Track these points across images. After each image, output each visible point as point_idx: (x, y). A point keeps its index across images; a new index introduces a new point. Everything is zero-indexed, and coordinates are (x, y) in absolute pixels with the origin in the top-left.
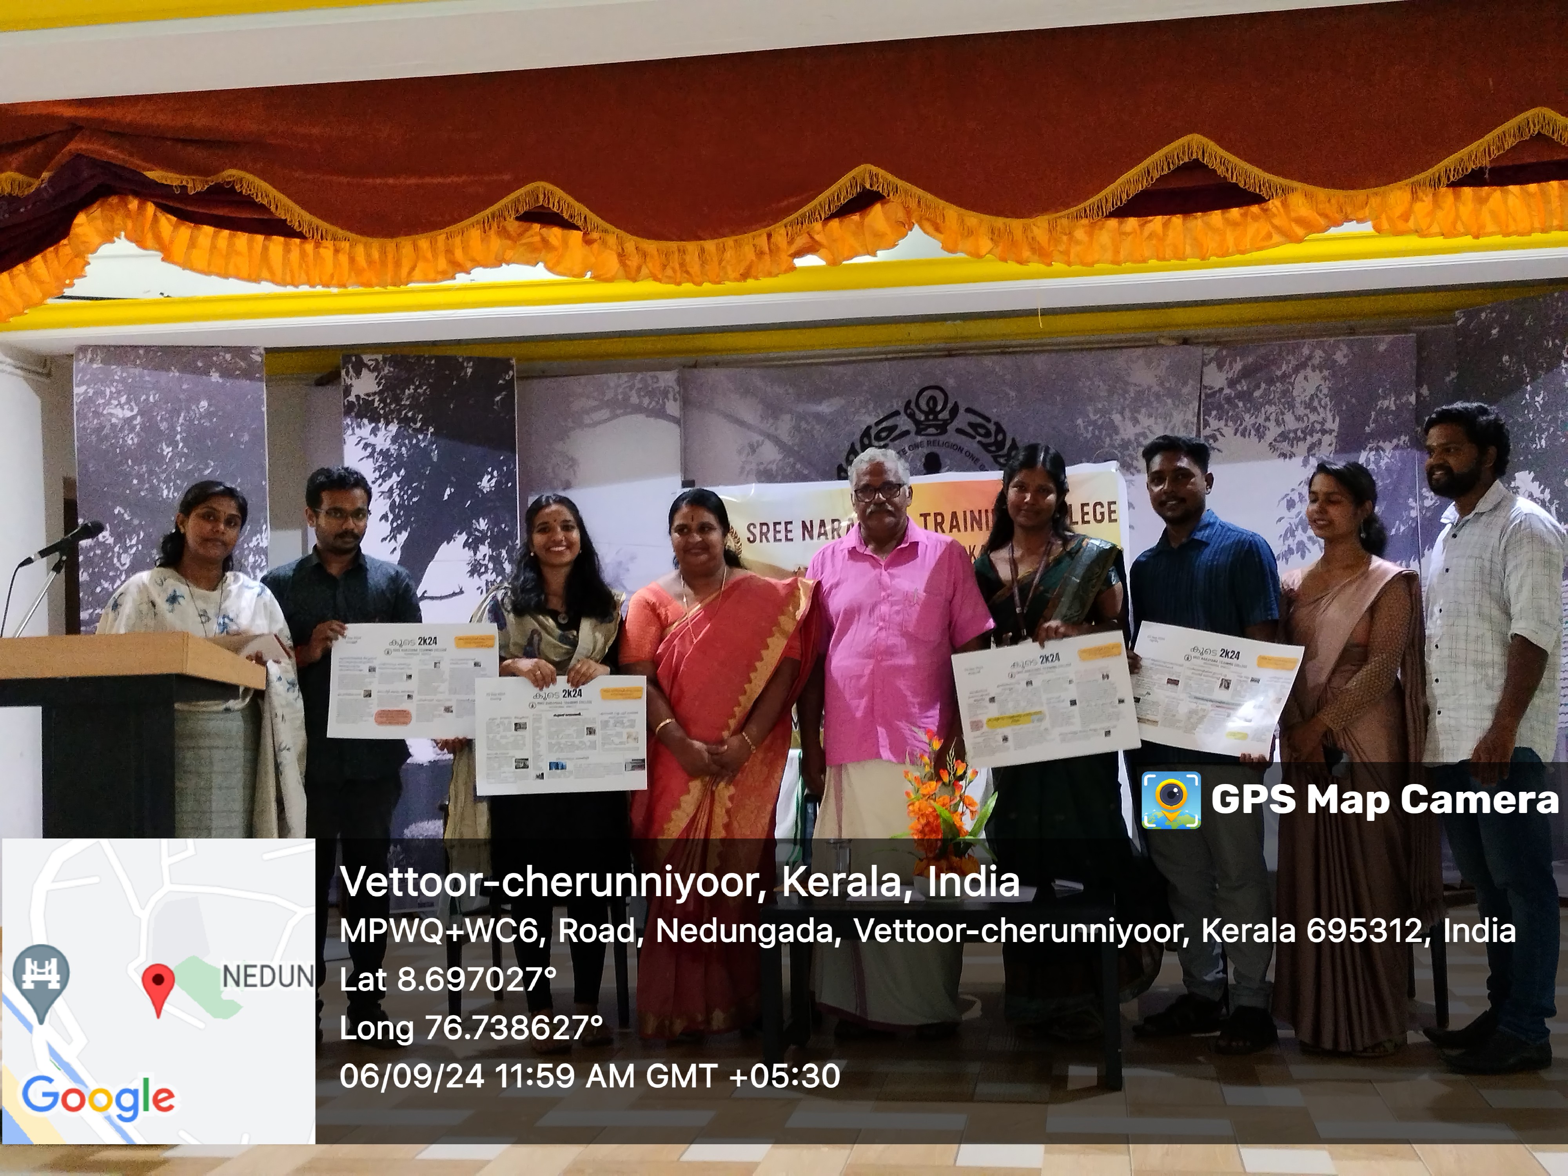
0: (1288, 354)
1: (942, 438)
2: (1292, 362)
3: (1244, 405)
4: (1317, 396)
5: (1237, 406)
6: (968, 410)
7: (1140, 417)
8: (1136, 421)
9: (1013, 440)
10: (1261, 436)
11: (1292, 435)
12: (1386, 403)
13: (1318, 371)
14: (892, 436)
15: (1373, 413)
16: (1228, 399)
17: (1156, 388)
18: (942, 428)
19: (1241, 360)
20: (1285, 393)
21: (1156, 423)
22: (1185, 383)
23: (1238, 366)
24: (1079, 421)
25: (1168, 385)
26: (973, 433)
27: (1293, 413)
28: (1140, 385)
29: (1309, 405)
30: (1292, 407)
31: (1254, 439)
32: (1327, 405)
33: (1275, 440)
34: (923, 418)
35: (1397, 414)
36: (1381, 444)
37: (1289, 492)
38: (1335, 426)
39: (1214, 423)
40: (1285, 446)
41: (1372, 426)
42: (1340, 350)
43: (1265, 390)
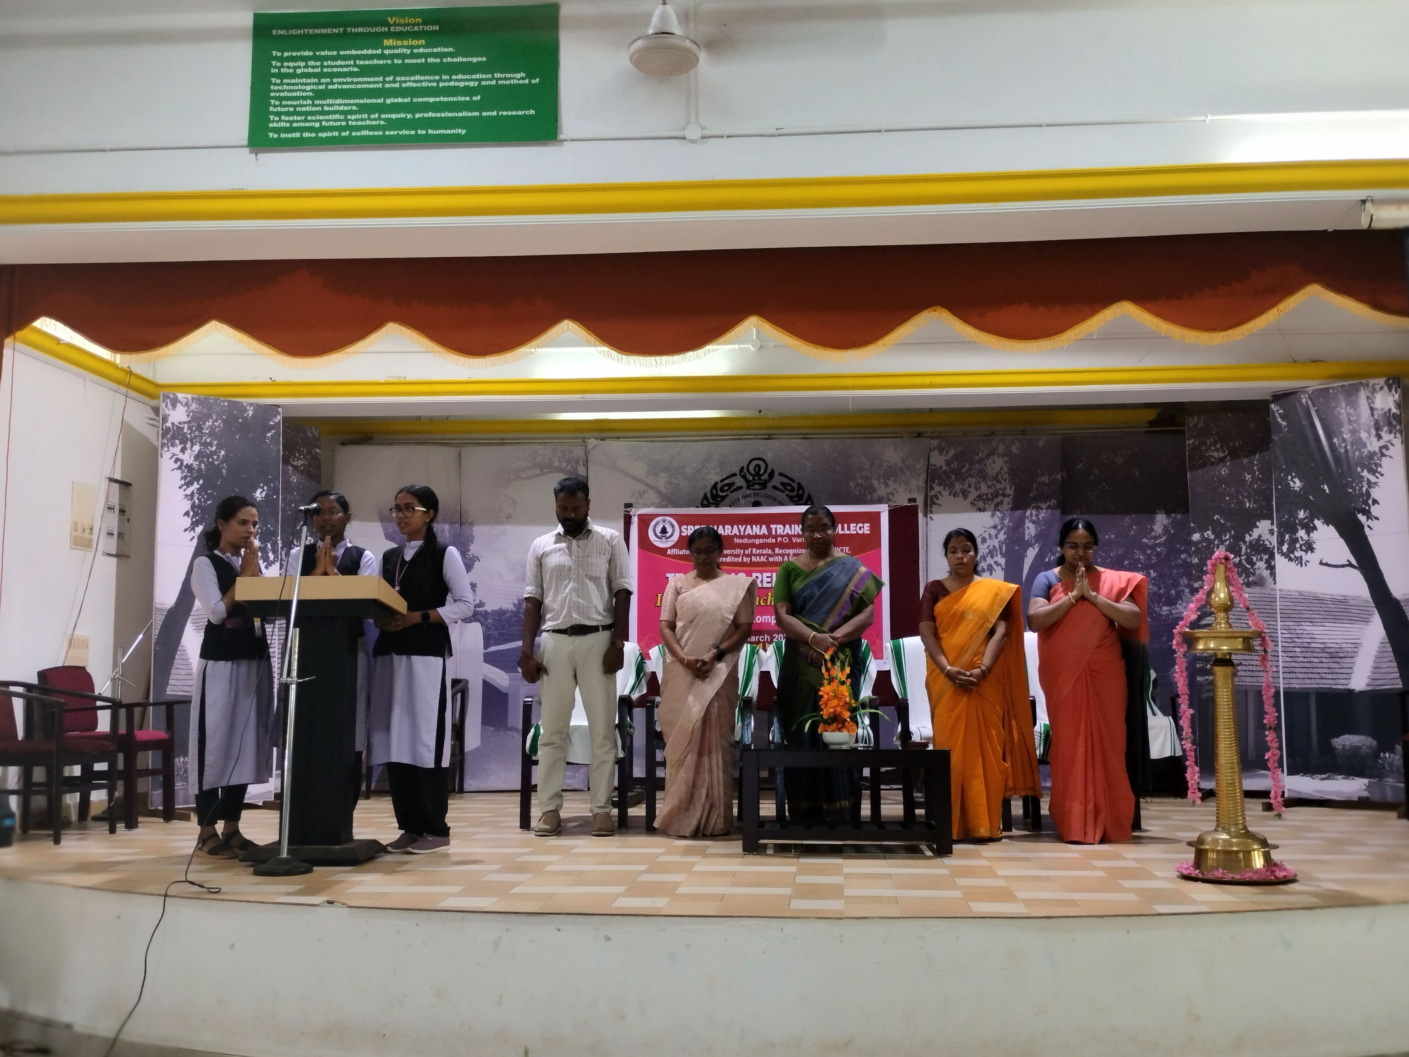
0: (983, 446)
1: (763, 491)
2: (986, 451)
3: (956, 477)
4: (1001, 473)
5: (952, 478)
6: (781, 474)
7: (890, 483)
8: (887, 485)
9: (808, 495)
10: (965, 497)
11: (985, 497)
13: (1001, 457)
14: (729, 489)
16: (945, 472)
17: (900, 465)
18: (762, 486)
19: (954, 448)
20: (980, 471)
21: (899, 486)
22: (919, 462)
23: (951, 453)
24: (851, 484)
25: (907, 462)
26: (781, 489)
27: (986, 483)
28: (890, 462)
29: (996, 479)
30: (985, 479)
31: (961, 499)
32: (1006, 478)
33: (974, 500)
34: (751, 478)
35: (1049, 486)
36: (1040, 504)
38: (1011, 492)
39: (937, 488)
40: (981, 504)
41: (1035, 492)
42: (1015, 444)
43: (968, 468)
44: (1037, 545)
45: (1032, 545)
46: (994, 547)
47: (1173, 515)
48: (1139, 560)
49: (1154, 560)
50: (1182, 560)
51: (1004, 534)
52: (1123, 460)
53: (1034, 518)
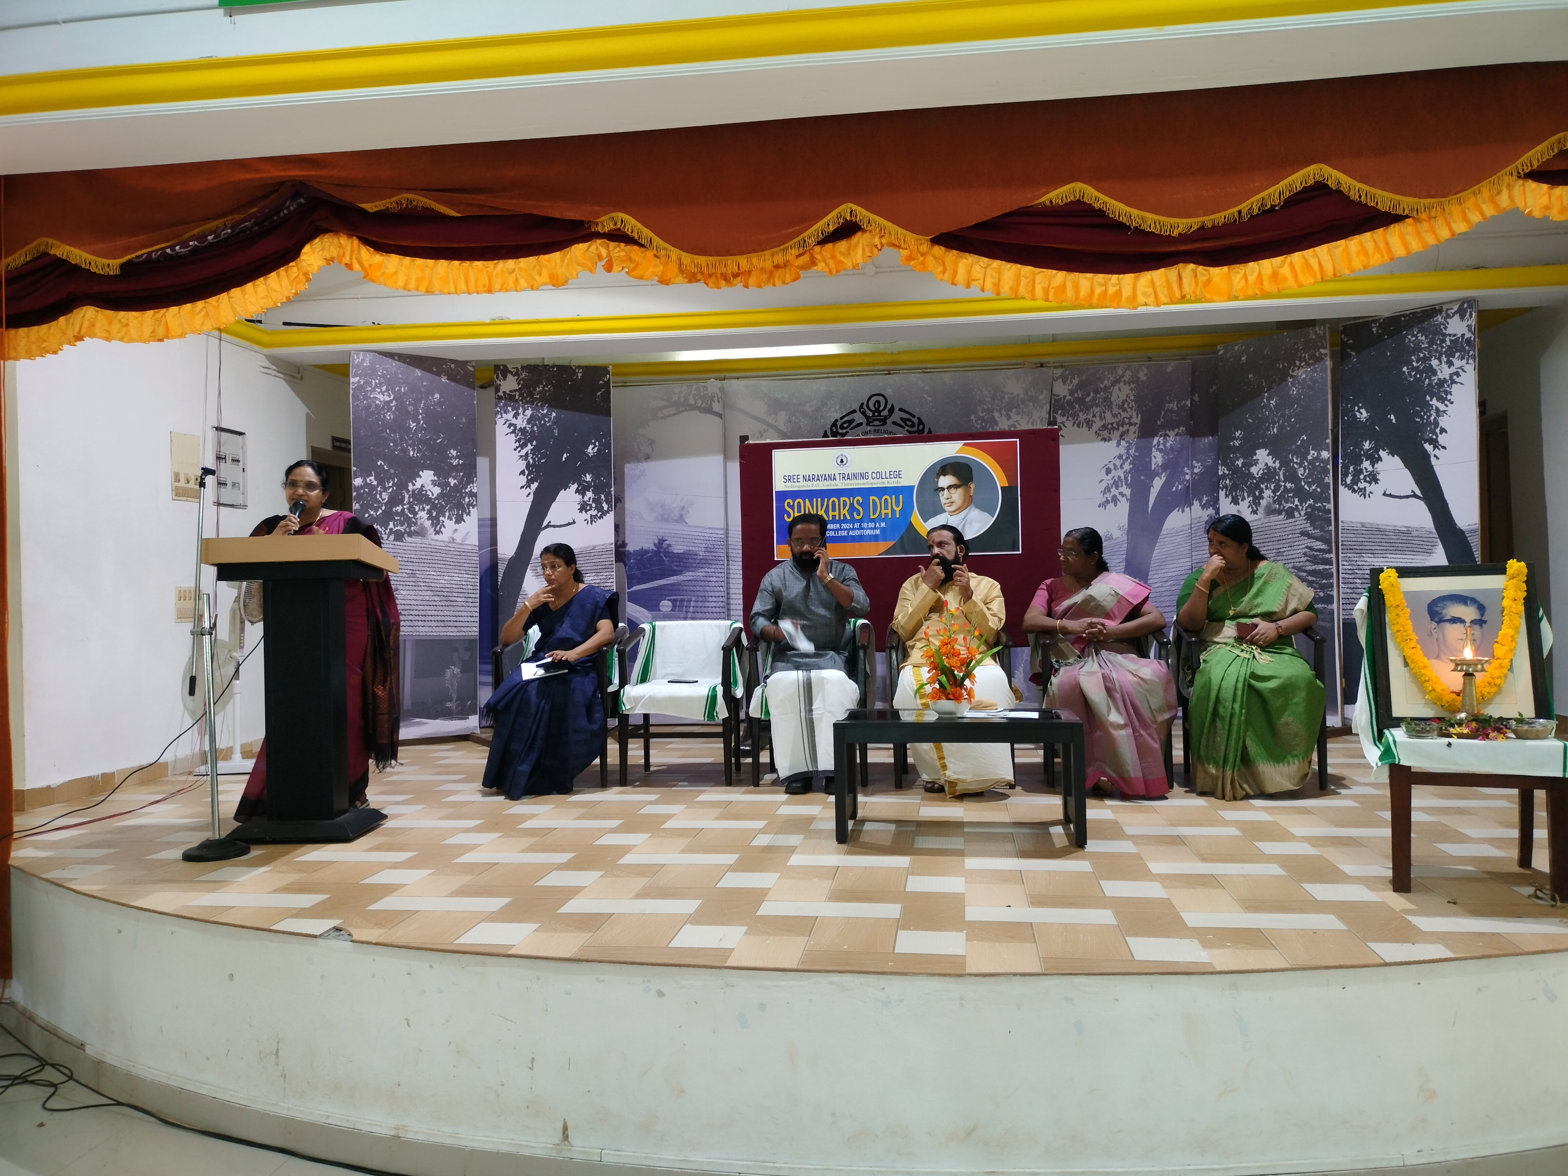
0: (1108, 374)
1: (883, 428)
2: (1111, 378)
3: (1080, 407)
4: (1127, 401)
5: (1075, 408)
6: (901, 410)
8: (1009, 418)
9: (930, 429)
10: (1089, 427)
11: (1110, 426)
14: (852, 426)
16: (1069, 402)
17: (1022, 396)
18: (884, 421)
19: (1077, 377)
20: (1106, 399)
21: (1022, 418)
22: (1042, 393)
23: (1076, 382)
24: (972, 417)
25: (1030, 394)
26: (903, 424)
27: (1111, 412)
28: (1012, 394)
29: (1122, 407)
30: (1110, 408)
31: (1085, 429)
32: (1133, 406)
33: (1099, 429)
34: (871, 414)
35: (1178, 413)
36: (1167, 432)
37: (1107, 463)
38: (1138, 421)
39: (1060, 419)
40: (1105, 434)
41: (1162, 420)
42: (1142, 371)
43: (1093, 397)
44: (1163, 474)
45: (1159, 475)
46: (1119, 477)
51: (1130, 464)
53: (1161, 446)
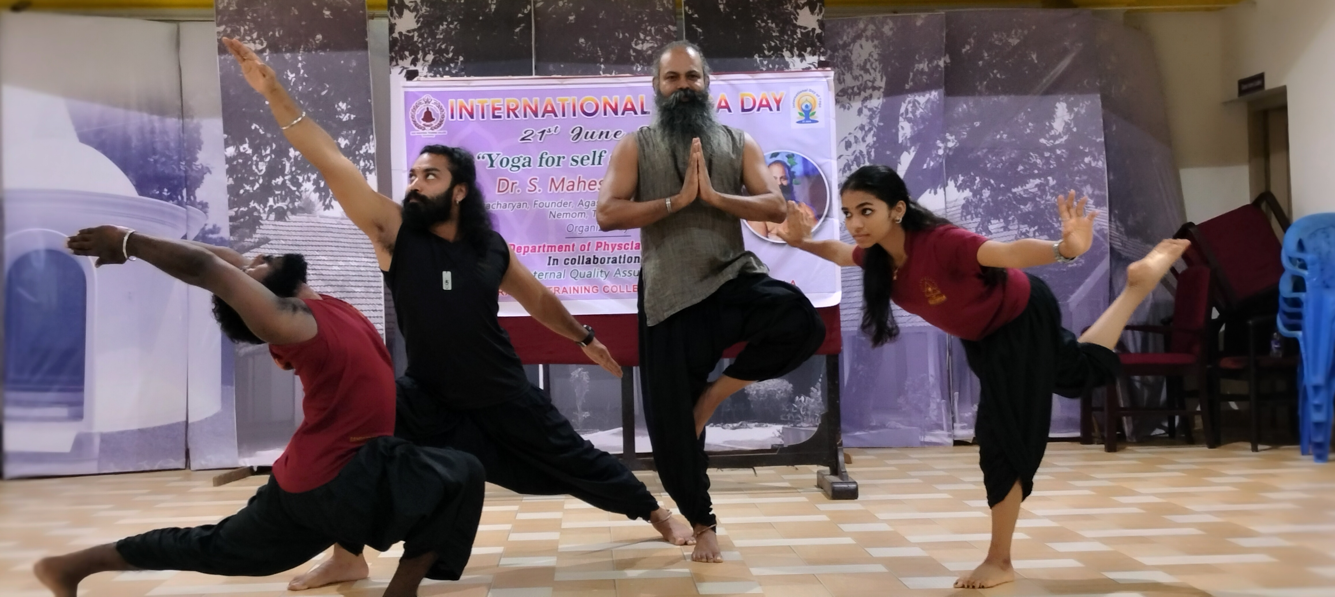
0: (848, 28)
2: (851, 33)
4: (869, 61)
11: (850, 91)
12: (921, 66)
13: (870, 41)
15: (911, 74)
20: (845, 58)
27: (851, 74)
29: (863, 68)
30: (850, 69)
32: (876, 67)
33: (837, 94)
35: (930, 74)
36: (917, 98)
37: (847, 135)
38: (883, 84)
40: (846, 99)
41: (911, 84)
42: (887, 24)
43: (830, 56)
44: (913, 148)
45: (907, 149)
46: (861, 152)
47: (1076, 109)
48: (1035, 165)
49: (1053, 164)
50: (1085, 164)
51: (874, 136)
52: (1018, 41)
53: (910, 115)
